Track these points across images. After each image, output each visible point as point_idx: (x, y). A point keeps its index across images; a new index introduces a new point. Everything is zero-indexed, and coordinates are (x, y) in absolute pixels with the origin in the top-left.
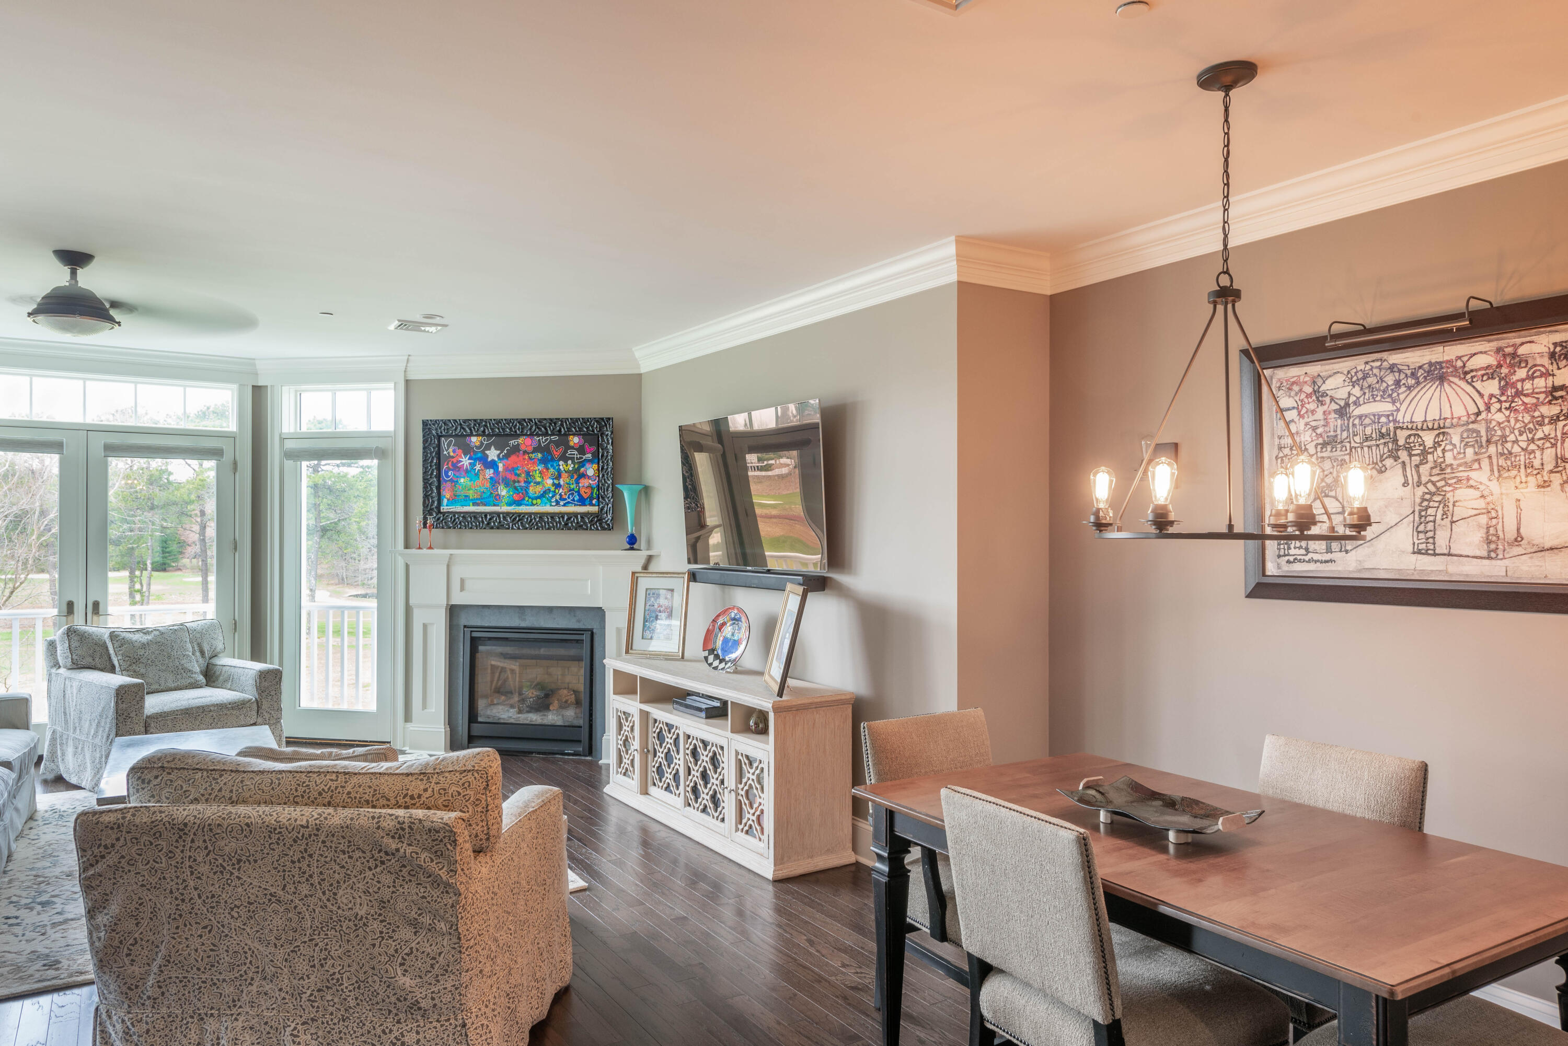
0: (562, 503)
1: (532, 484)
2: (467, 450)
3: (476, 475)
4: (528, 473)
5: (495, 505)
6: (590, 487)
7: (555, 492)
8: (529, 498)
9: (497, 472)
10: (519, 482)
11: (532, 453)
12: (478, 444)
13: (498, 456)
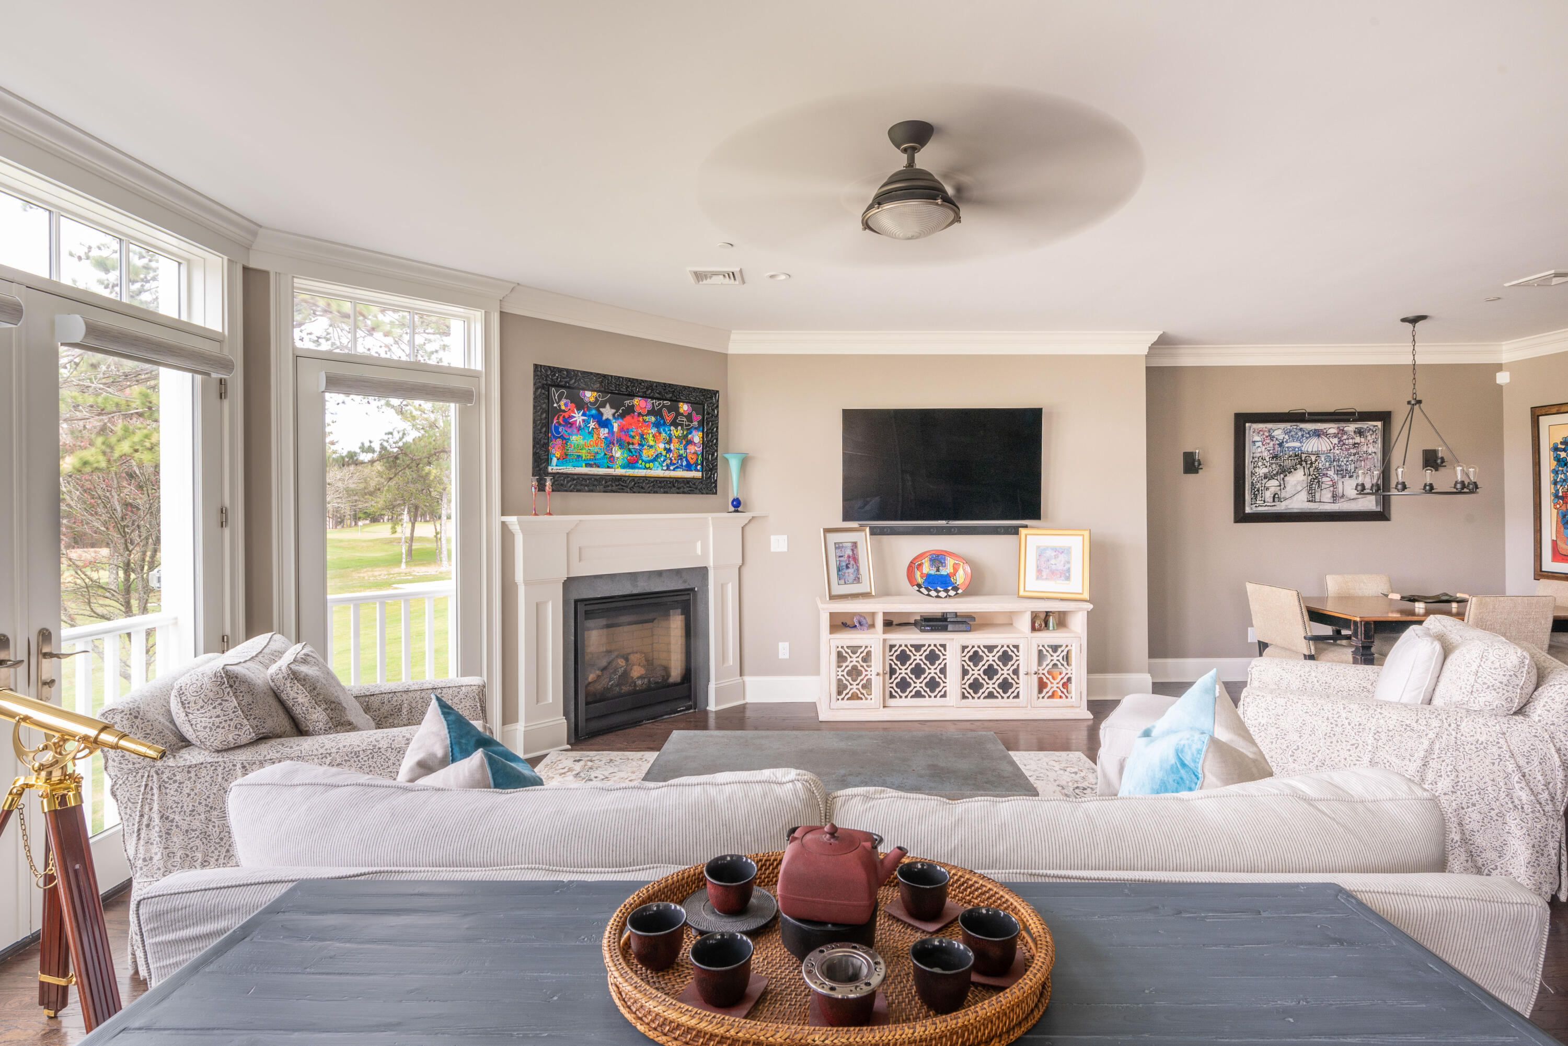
0: (672, 468)
1: (646, 447)
2: (581, 405)
3: (589, 433)
4: (642, 436)
5: (608, 467)
6: (695, 453)
7: (666, 456)
8: (643, 461)
9: (611, 432)
10: (633, 444)
11: (646, 415)
12: (592, 400)
13: (614, 415)
